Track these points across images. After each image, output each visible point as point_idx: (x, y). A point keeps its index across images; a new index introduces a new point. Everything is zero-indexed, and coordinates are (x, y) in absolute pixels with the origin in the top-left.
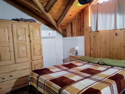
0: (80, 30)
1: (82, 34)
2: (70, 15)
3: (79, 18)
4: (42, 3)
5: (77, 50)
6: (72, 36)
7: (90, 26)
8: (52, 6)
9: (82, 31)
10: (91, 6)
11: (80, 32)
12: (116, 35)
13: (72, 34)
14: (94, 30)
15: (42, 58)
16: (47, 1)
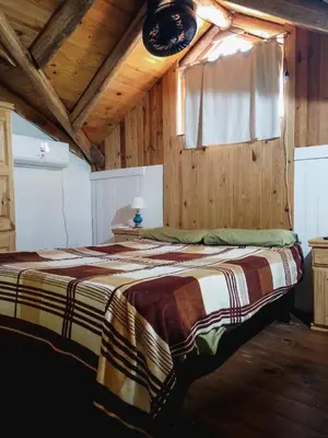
0: (151, 146)
1: (155, 159)
2: (119, 94)
3: (148, 106)
4: (19, 33)
5: (138, 211)
6: (124, 166)
7: (179, 132)
8: (55, 46)
9: (155, 147)
10: (184, 68)
11: (148, 153)
12: (254, 159)
13: (123, 158)
14: (191, 143)
15: (13, 228)
16: (36, 28)
